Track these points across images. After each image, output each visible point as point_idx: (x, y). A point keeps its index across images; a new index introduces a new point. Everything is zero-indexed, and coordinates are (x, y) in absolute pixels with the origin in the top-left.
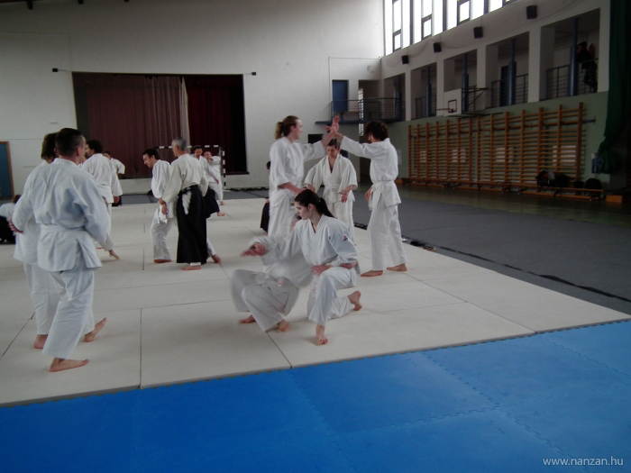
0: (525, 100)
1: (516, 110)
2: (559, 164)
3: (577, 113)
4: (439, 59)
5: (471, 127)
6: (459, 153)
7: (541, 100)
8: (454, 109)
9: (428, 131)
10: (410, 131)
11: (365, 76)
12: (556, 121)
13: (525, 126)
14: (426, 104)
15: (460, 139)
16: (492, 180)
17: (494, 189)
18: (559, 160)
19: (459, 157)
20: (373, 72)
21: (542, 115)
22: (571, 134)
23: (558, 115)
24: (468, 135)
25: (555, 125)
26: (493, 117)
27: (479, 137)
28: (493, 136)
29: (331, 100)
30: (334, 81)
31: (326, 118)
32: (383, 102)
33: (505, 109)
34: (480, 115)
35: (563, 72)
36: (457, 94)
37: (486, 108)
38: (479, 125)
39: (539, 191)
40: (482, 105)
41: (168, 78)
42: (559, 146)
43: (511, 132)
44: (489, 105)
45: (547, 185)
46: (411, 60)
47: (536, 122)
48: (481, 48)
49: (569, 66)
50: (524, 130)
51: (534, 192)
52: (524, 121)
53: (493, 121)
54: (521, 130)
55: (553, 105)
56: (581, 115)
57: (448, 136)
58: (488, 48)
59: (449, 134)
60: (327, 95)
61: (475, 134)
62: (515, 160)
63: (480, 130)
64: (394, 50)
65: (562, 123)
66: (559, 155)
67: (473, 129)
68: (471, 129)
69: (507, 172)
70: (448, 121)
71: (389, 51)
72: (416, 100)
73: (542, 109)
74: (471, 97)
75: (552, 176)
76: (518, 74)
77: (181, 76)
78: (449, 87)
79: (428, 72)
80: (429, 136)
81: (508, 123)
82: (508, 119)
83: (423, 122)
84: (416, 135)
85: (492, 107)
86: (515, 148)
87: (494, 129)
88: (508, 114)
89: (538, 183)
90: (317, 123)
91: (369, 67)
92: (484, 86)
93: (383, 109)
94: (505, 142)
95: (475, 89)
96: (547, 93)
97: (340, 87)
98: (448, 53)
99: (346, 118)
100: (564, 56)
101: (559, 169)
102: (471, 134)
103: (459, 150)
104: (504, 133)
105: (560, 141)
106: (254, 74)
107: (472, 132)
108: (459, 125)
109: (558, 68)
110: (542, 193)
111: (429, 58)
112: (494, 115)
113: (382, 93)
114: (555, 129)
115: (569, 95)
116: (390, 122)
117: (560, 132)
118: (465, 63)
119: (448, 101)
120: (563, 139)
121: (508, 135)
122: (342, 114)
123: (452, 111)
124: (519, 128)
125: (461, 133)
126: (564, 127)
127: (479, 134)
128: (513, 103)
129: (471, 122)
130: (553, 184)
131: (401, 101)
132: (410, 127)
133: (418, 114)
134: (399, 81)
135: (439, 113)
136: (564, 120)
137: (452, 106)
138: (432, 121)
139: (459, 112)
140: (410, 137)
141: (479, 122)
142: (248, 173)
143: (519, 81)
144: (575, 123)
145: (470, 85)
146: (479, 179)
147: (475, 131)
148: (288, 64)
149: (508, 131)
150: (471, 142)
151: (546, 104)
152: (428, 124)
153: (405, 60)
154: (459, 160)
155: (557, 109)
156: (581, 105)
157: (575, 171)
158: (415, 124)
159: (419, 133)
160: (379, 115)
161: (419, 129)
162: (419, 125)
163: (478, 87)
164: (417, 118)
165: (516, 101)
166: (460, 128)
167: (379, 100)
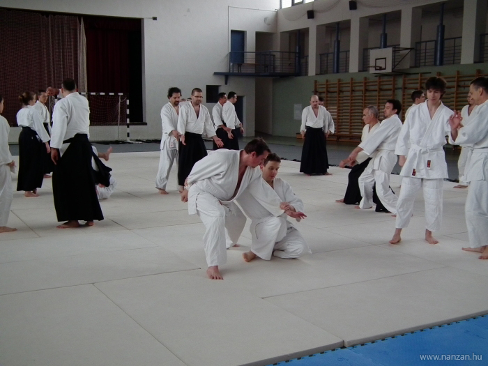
0: (454, 61)
4: (355, 17)
5: (394, 84)
7: (475, 62)
8: (383, 67)
9: (339, 87)
10: (316, 86)
11: (263, 28)
13: (459, 86)
15: (379, 96)
24: (390, 93)
26: (421, 76)
27: (404, 95)
29: (230, 51)
30: (232, 31)
31: (223, 68)
32: (278, 55)
34: (404, 74)
36: (388, 53)
37: (411, 67)
38: (404, 84)
40: (406, 65)
44: (414, 65)
46: (317, 15)
48: (406, 9)
50: (457, 90)
52: (458, 81)
53: (421, 80)
54: (455, 89)
57: (365, 93)
58: (414, 10)
59: (367, 90)
60: (225, 46)
63: (405, 88)
64: (293, 4)
67: (396, 86)
70: (367, 79)
71: (287, 5)
72: (321, 55)
73: (479, 71)
76: (447, 37)
79: (337, 28)
80: (340, 91)
83: (333, 78)
85: (416, 66)
90: (216, 74)
91: (265, 19)
92: (409, 47)
93: (278, 63)
96: (480, 57)
97: (238, 37)
98: (364, 12)
99: (244, 71)
102: (394, 91)
106: (155, 18)
107: (395, 89)
108: (380, 82)
112: (422, 74)
113: (277, 46)
116: (284, 76)
118: (384, 22)
119: (374, 58)
122: (240, 65)
123: (381, 69)
125: (381, 90)
127: (404, 92)
128: (442, 64)
129: (394, 80)
131: (301, 54)
132: (316, 82)
133: (322, 70)
134: (299, 37)
137: (381, 63)
139: (389, 70)
140: (316, 92)
141: (404, 81)
142: (146, 124)
143: (449, 43)
148: (189, 10)
151: (480, 66)
152: (339, 80)
153: (311, 14)
158: (322, 79)
159: (327, 88)
160: (274, 68)
161: (327, 85)
162: (327, 81)
163: (402, 46)
164: (321, 74)
165: (445, 62)
166: (380, 85)
167: (274, 53)
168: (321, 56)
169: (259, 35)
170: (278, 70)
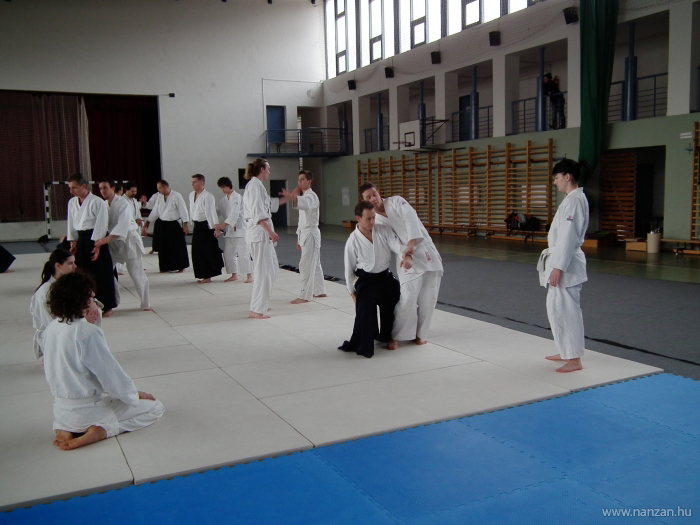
0: (489, 134)
1: (481, 145)
2: (529, 206)
3: (547, 150)
4: (392, 86)
5: (430, 163)
6: (417, 193)
7: (507, 135)
8: (412, 142)
9: (381, 167)
10: (359, 166)
11: (305, 102)
12: (525, 158)
13: (491, 163)
14: (377, 137)
15: (417, 176)
16: (455, 222)
17: (458, 233)
18: (529, 201)
19: (417, 197)
20: (313, 98)
21: (510, 151)
22: (542, 172)
23: (527, 152)
24: (427, 172)
25: (524, 162)
26: (455, 152)
27: (440, 175)
28: (455, 174)
29: (266, 129)
30: (269, 107)
31: (258, 149)
32: (326, 132)
33: (466, 144)
34: (440, 150)
35: (531, 104)
36: (415, 126)
37: (447, 142)
38: (439, 162)
39: (508, 235)
40: (442, 139)
41: (62, 97)
42: (529, 185)
43: (475, 169)
44: (450, 139)
45: (517, 228)
46: (358, 85)
47: (504, 159)
48: (439, 75)
49: (536, 99)
50: (489, 168)
51: (503, 236)
52: (490, 158)
53: (455, 156)
54: (487, 167)
55: (520, 141)
56: (551, 153)
57: (404, 173)
58: (447, 75)
59: (405, 170)
60: (260, 124)
61: (435, 172)
62: (480, 201)
63: (441, 167)
64: (337, 73)
65: (532, 161)
66: (529, 196)
67: (433, 165)
68: (430, 165)
69: (472, 214)
70: (404, 156)
71: (332, 75)
72: (365, 131)
73: (509, 145)
74: (429, 129)
75: (522, 219)
76: (480, 106)
77: (79, 95)
78: (404, 117)
79: (379, 100)
80: (382, 172)
81: (472, 159)
82: (472, 155)
83: (375, 156)
84: (366, 171)
85: (453, 141)
86: (479, 187)
87: (456, 166)
88: (472, 149)
89: (508, 227)
90: (249, 155)
91: (309, 92)
92: (444, 118)
93: (326, 141)
94: (469, 181)
95: (433, 121)
96: (513, 128)
97: (276, 113)
98: (401, 80)
99: (283, 151)
100: (530, 88)
101: (529, 211)
102: (430, 171)
103: (417, 189)
104: (467, 170)
105: (529, 180)
106: (172, 95)
107: (431, 168)
108: (417, 160)
109: (524, 100)
110: (512, 237)
111: (379, 84)
112: (455, 150)
113: (324, 122)
114: (524, 166)
115: (537, 130)
116: (333, 156)
117: (530, 170)
118: (421, 91)
119: (403, 133)
120: (532, 178)
121: (472, 173)
122: (278, 146)
123: (410, 145)
124: (484, 165)
125: (419, 169)
126: (533, 165)
127: (440, 171)
128: (477, 137)
129: (430, 158)
130: (524, 227)
131: (346, 132)
132: (359, 162)
133: (368, 148)
134: (344, 109)
135: (393, 147)
136: (532, 157)
137: (410, 139)
138: (384, 155)
139: (417, 146)
140: (360, 173)
141: (440, 158)
143: (482, 113)
144: (546, 161)
145: (427, 116)
146: (440, 222)
147: (434, 168)
148: (213, 85)
149: (472, 169)
150: (430, 180)
151: (513, 139)
152: (380, 159)
153: (352, 85)
154: (417, 201)
155: (526, 145)
156: (551, 141)
157: (546, 214)
158: (365, 158)
159: (369, 169)
160: (322, 148)
161: (369, 165)
162: (369, 160)
163: (437, 118)
164: (367, 152)
165: (480, 135)
166: (417, 164)
167: (322, 131)
168: (367, 133)
169: (302, 111)
170: (327, 150)
